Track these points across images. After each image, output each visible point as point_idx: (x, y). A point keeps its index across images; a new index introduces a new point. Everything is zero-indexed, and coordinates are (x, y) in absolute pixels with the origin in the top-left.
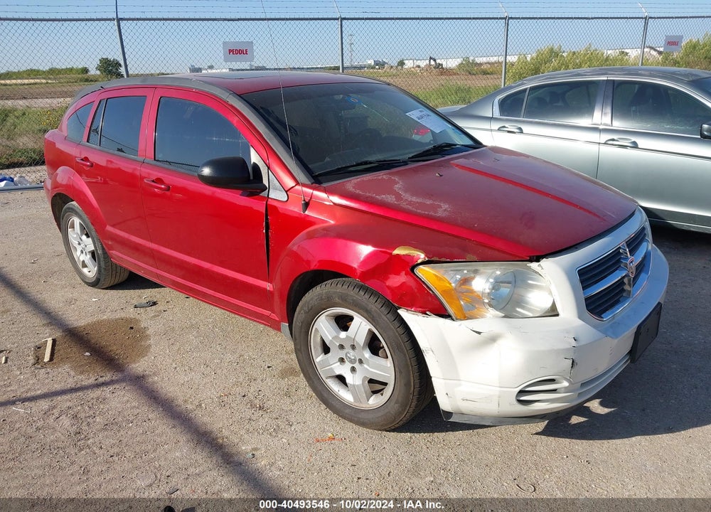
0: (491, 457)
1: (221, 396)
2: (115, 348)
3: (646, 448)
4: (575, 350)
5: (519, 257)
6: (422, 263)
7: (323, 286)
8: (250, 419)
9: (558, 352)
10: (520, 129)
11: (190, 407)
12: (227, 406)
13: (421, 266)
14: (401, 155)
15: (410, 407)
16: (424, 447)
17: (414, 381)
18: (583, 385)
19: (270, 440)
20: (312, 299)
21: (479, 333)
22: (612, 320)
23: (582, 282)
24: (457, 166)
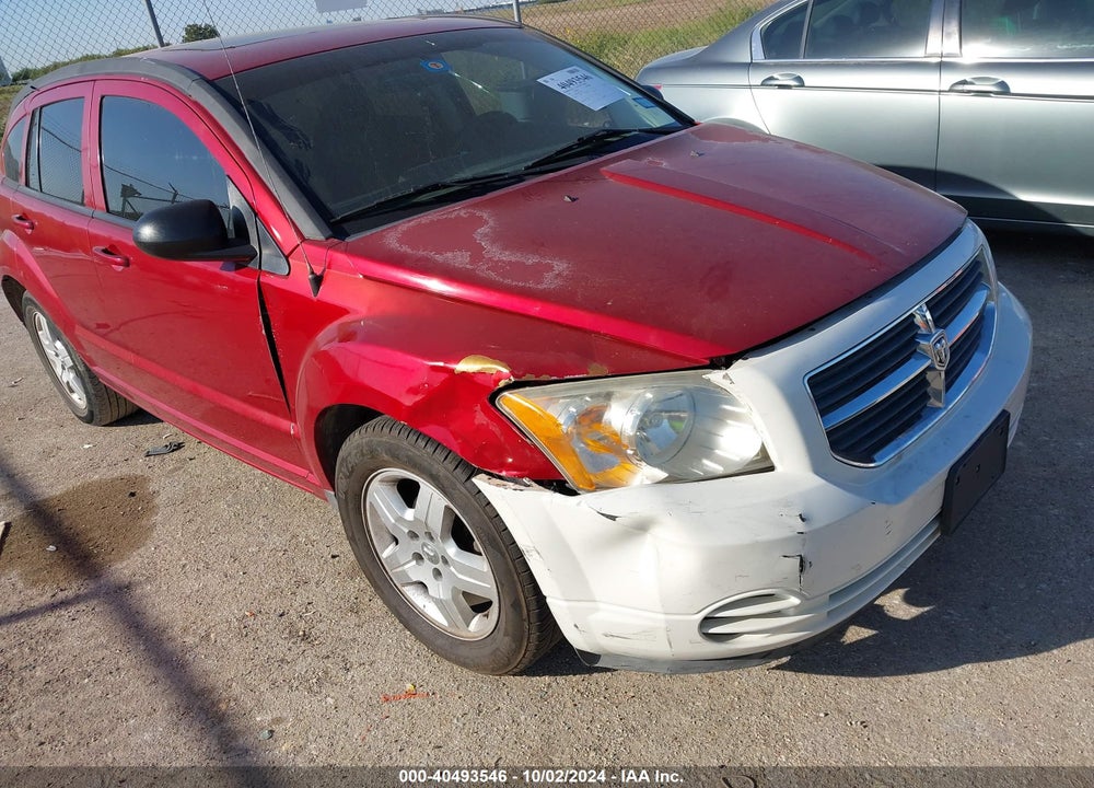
0: (686, 720)
1: (244, 616)
2: (97, 534)
3: (980, 689)
4: (804, 540)
5: (689, 360)
6: (508, 387)
7: (363, 431)
8: (282, 661)
9: (770, 546)
10: (799, 79)
11: (190, 640)
12: (252, 636)
13: (506, 393)
14: (511, 165)
15: (529, 642)
16: (570, 704)
17: (526, 598)
18: (834, 597)
19: (307, 701)
20: (350, 454)
21: (613, 518)
22: (895, 463)
23: (818, 400)
24: (613, 175)
